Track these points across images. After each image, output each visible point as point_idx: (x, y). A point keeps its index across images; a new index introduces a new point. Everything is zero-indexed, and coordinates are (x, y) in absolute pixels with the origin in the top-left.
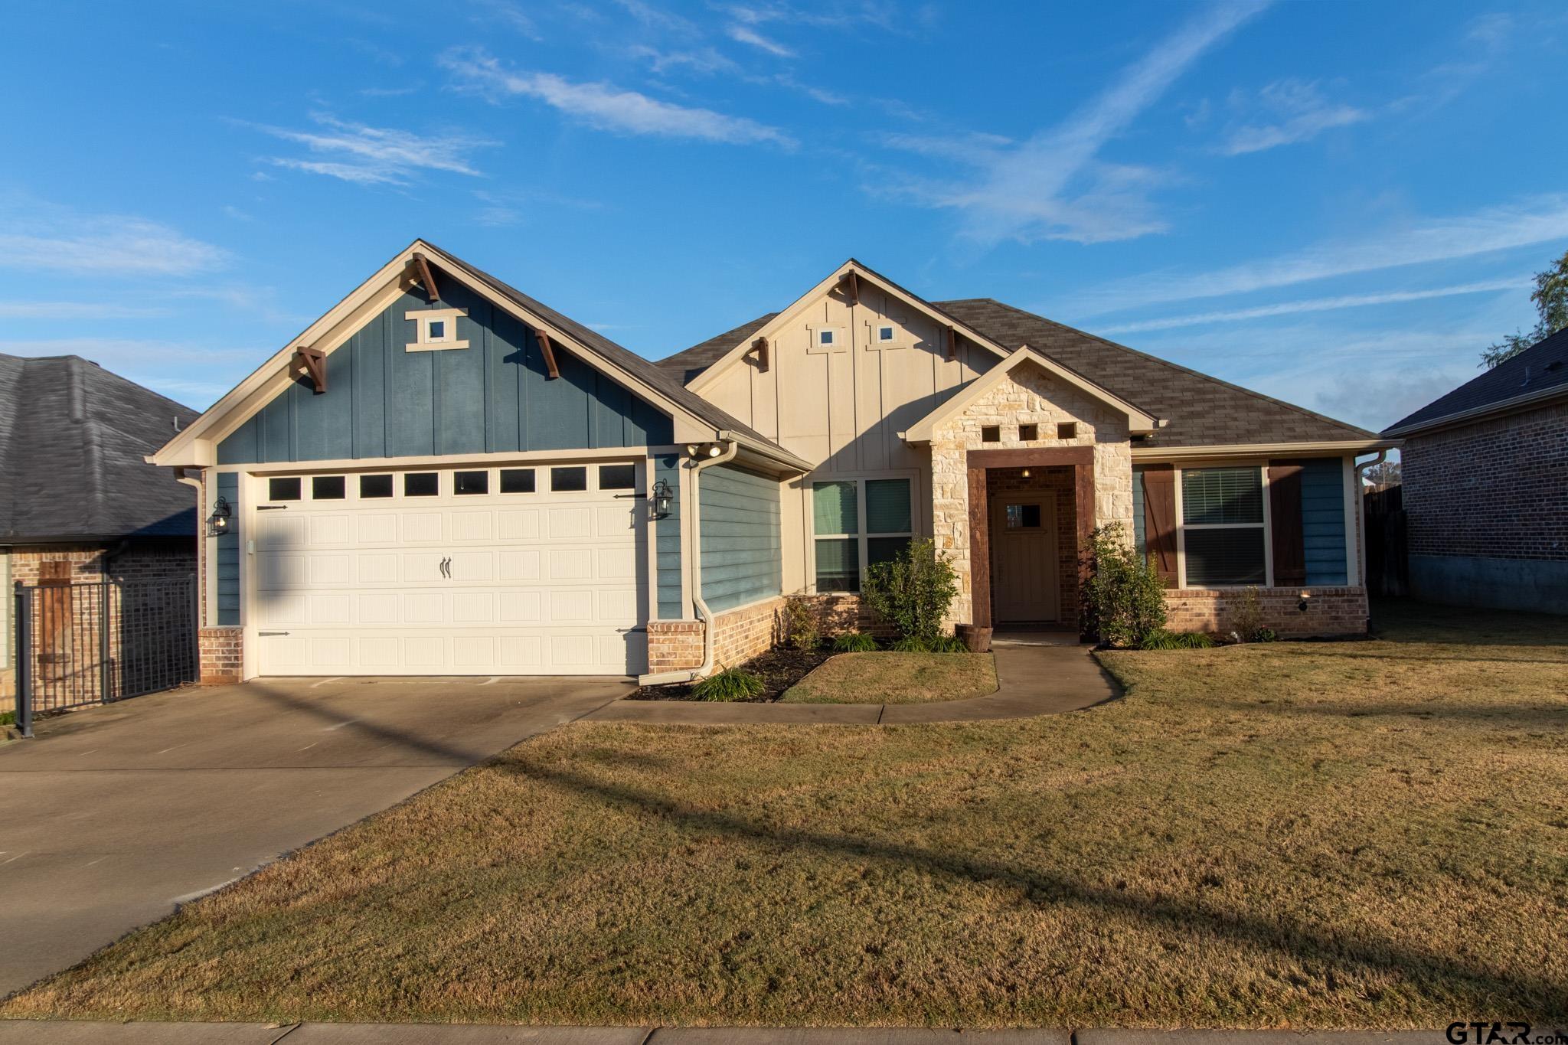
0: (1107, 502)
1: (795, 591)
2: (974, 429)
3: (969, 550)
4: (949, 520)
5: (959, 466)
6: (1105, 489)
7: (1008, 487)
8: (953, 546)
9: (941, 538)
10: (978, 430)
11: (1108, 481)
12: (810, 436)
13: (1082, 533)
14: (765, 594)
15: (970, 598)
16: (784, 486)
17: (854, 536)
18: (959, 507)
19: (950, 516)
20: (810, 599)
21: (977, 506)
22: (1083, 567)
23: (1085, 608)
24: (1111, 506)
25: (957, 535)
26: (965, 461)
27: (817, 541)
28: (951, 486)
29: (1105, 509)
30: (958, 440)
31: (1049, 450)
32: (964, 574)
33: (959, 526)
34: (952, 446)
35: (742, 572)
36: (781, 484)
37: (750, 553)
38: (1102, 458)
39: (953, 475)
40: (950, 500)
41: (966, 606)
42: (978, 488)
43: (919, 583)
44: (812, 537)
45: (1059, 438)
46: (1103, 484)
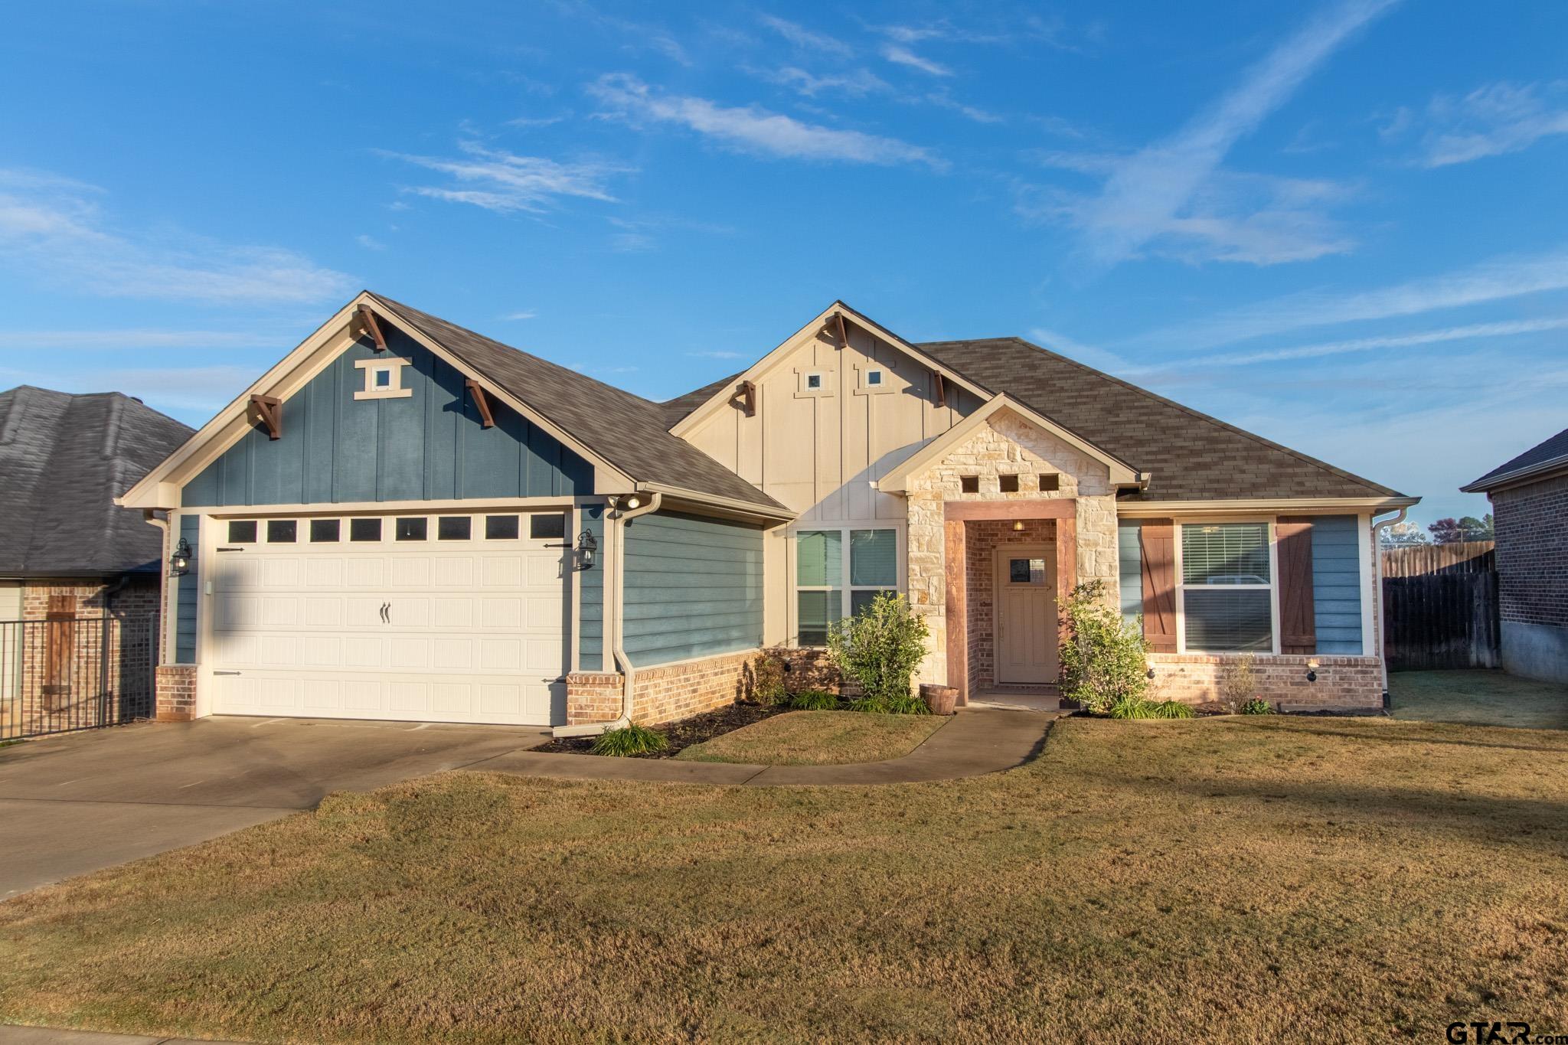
0: (1090, 559)
1: (776, 644)
2: (952, 479)
3: (944, 607)
4: (924, 575)
5: (936, 517)
6: (1087, 545)
7: (1009, 540)
8: (928, 602)
9: (916, 592)
10: (956, 480)
11: (1091, 536)
12: (796, 483)
13: (1063, 591)
14: (733, 647)
15: (945, 657)
16: (767, 534)
17: (838, 588)
18: (935, 561)
19: (926, 570)
20: (790, 652)
21: (954, 560)
22: (1064, 627)
23: (1065, 671)
24: (1094, 563)
25: (932, 590)
26: (942, 512)
27: (800, 592)
28: (927, 538)
29: (1087, 565)
30: (935, 490)
31: (1029, 503)
32: (939, 631)
33: (935, 581)
34: (929, 497)
35: (695, 623)
36: (765, 533)
37: (709, 604)
38: (1085, 511)
39: (930, 527)
40: (926, 553)
41: (940, 664)
42: (954, 541)
43: (883, 640)
44: (794, 589)
45: (1042, 489)
46: (1085, 540)
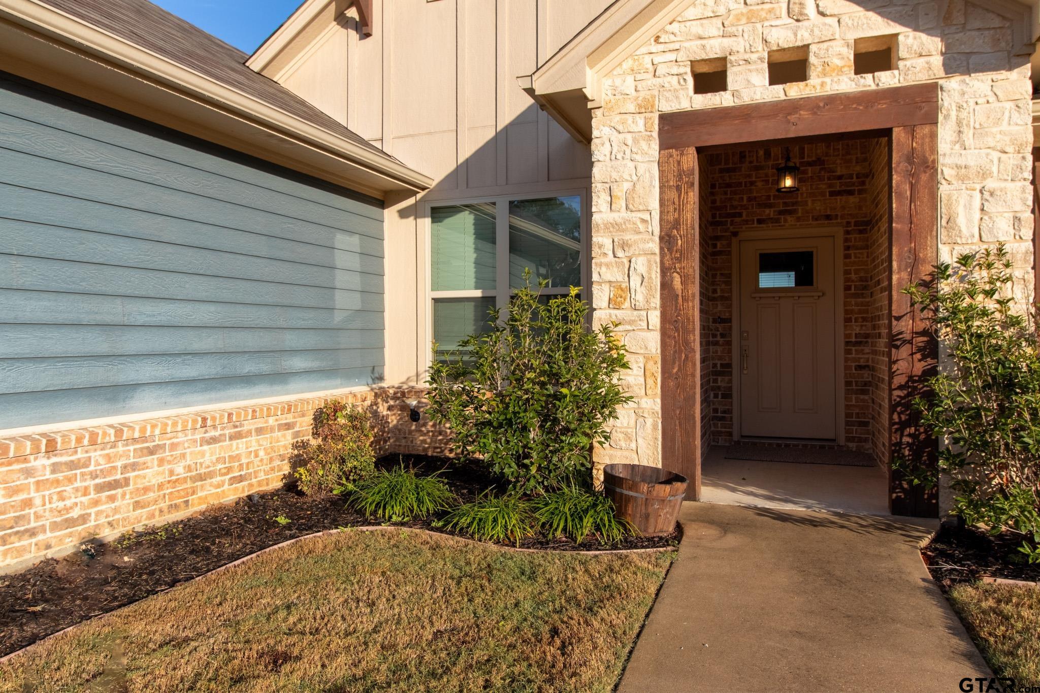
0: (968, 207)
1: (404, 379)
2: (675, 70)
3: (657, 313)
4: (620, 253)
5: (644, 145)
6: (962, 179)
7: (760, 221)
8: (627, 304)
9: (606, 287)
10: (682, 70)
11: (972, 158)
12: (430, 133)
13: (905, 275)
15: (658, 408)
16: (390, 214)
17: (490, 293)
18: (642, 227)
19: (624, 245)
20: (418, 393)
21: (677, 224)
22: (904, 351)
23: (906, 439)
24: (977, 215)
25: (635, 281)
26: (655, 134)
27: (436, 301)
28: (626, 186)
29: (961, 221)
30: (642, 94)
31: (832, 100)
32: (647, 358)
33: (640, 265)
34: (632, 108)
36: (386, 212)
38: (960, 107)
39: (631, 165)
40: (624, 214)
41: (649, 422)
42: (678, 188)
43: (532, 375)
44: (428, 295)
45: (857, 72)
46: (958, 167)
